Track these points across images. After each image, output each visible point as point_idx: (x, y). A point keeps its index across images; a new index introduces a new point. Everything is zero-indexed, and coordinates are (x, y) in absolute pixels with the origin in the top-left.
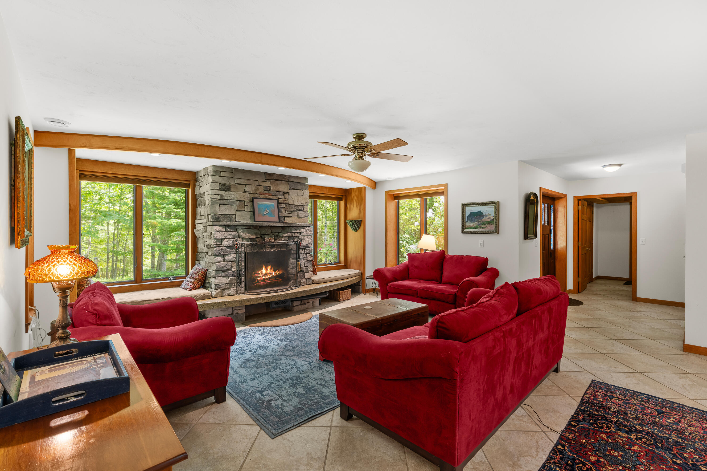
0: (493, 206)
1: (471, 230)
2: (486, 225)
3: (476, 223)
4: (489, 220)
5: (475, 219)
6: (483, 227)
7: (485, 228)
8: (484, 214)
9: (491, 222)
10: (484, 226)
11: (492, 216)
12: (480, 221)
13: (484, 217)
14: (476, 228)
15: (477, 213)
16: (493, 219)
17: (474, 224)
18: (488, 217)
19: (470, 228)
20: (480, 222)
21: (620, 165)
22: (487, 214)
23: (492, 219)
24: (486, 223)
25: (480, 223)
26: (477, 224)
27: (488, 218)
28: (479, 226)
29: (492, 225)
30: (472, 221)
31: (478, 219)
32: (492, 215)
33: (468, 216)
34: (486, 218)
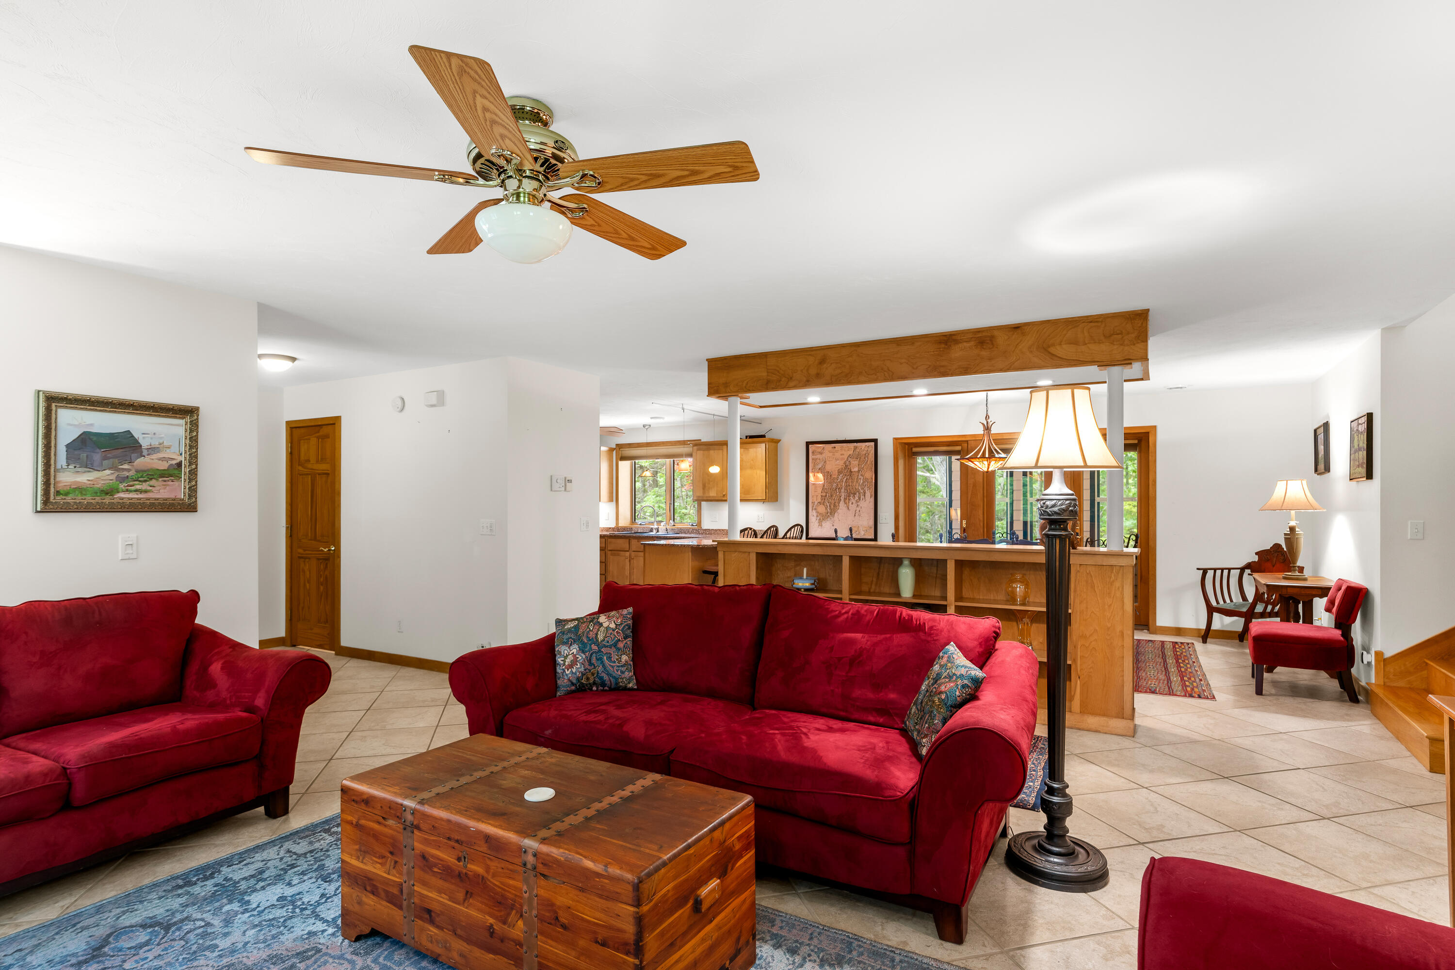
0: (182, 422)
1: (88, 498)
2: (153, 482)
3: (108, 472)
4: (164, 466)
5: (105, 458)
6: (138, 487)
7: (146, 492)
8: (144, 443)
9: (172, 472)
10: (144, 486)
11: (177, 452)
12: (126, 466)
13: (145, 453)
14: (109, 492)
15: (112, 436)
16: (179, 465)
17: (103, 477)
18: (161, 455)
19: (80, 489)
20: (128, 470)
21: (293, 359)
22: (155, 443)
23: (174, 462)
24: (150, 475)
25: (126, 474)
26: (113, 477)
27: (163, 459)
28: (122, 486)
29: (176, 483)
30: (89, 466)
31: (116, 461)
32: (175, 448)
33: (68, 446)
34: (154, 456)
